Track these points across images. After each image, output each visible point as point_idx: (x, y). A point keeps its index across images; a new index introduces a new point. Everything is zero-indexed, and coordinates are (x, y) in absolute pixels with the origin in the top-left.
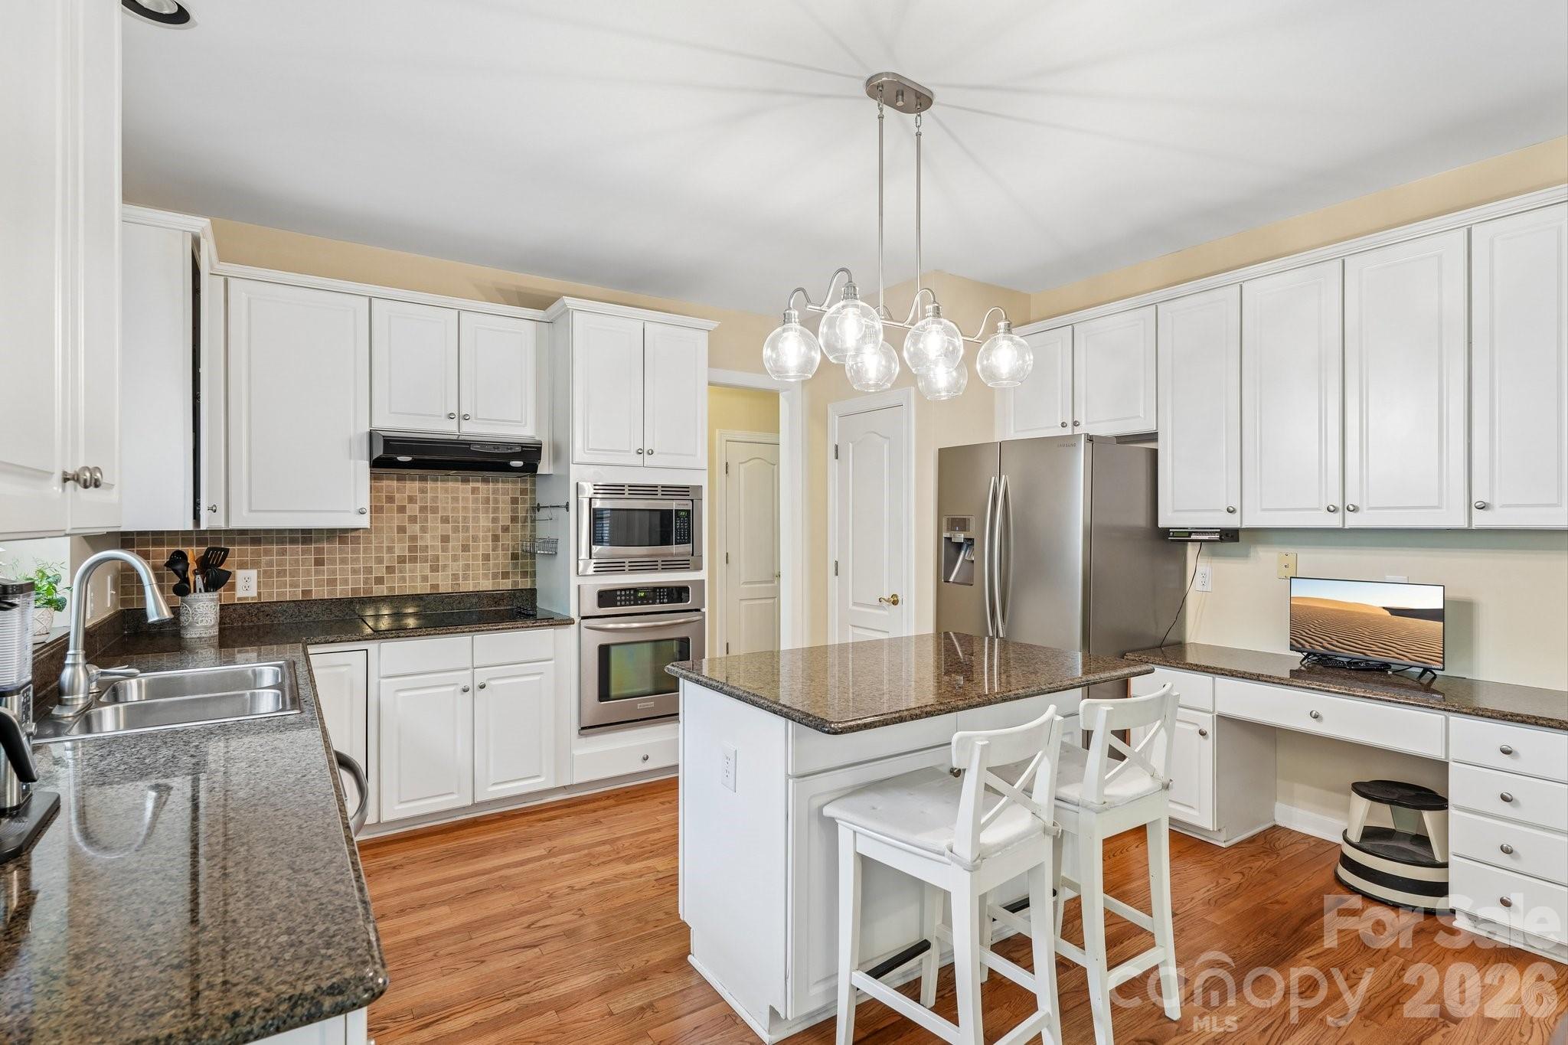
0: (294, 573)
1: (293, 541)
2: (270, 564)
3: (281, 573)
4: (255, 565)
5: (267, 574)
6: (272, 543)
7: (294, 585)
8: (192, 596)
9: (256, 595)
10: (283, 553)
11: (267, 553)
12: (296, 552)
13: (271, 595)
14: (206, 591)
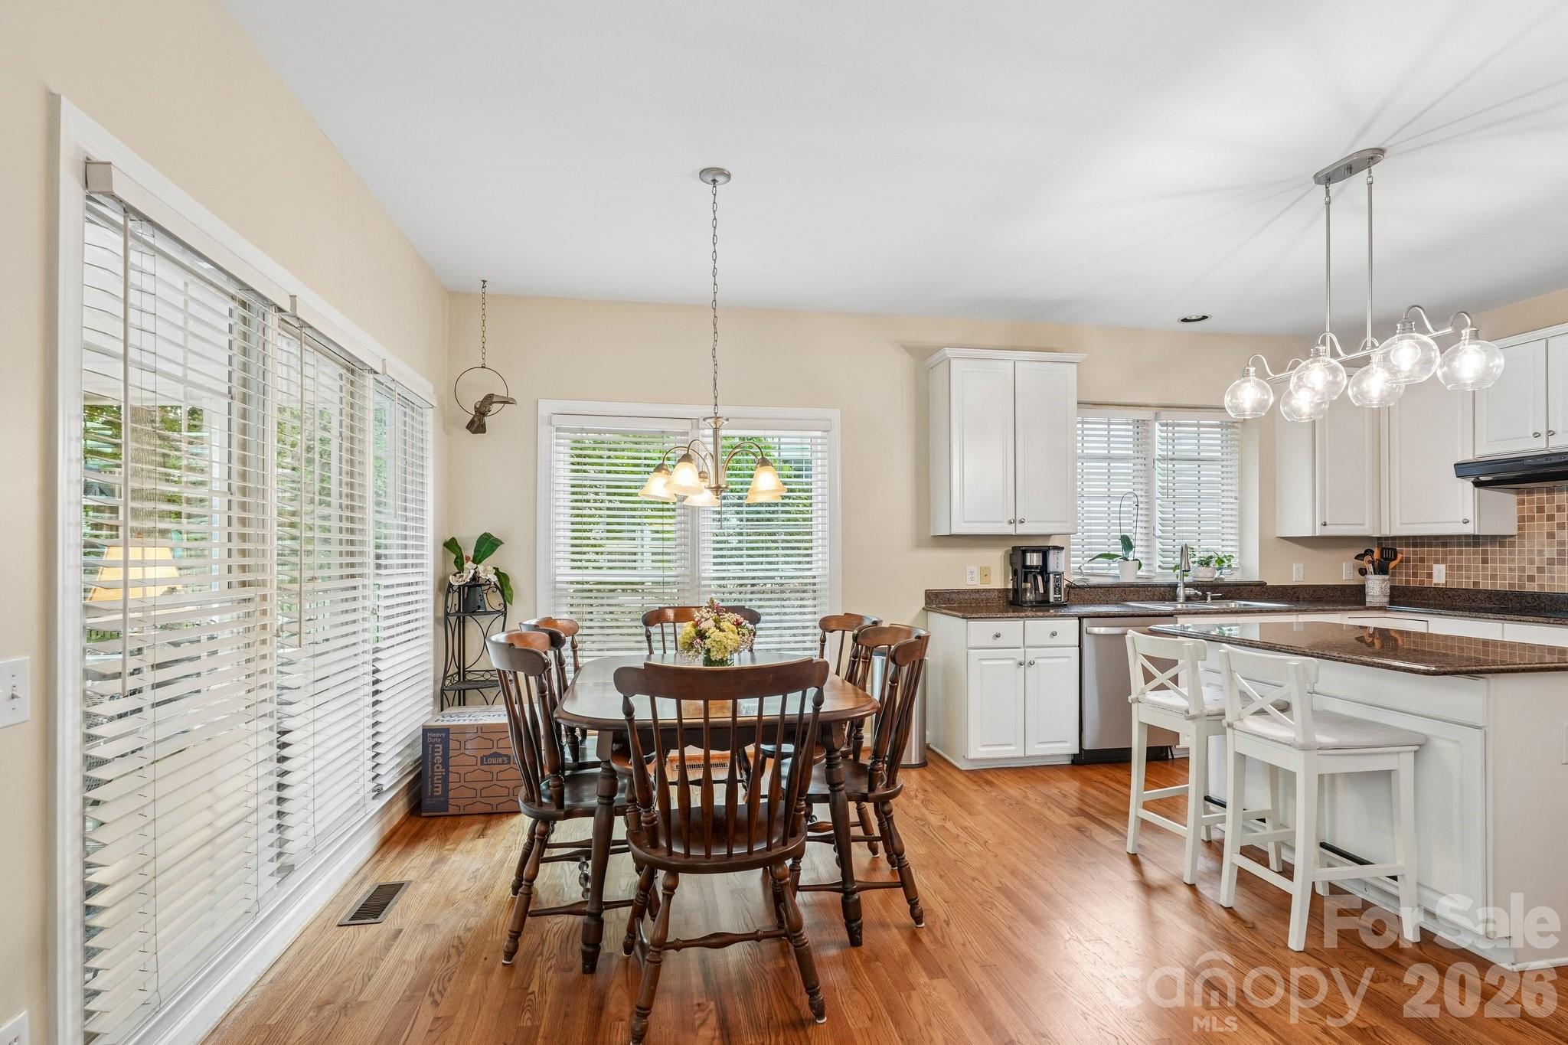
0: (1468, 569)
1: (1467, 545)
2: (1453, 561)
3: (1460, 568)
4: (1444, 561)
5: (1450, 568)
6: (1454, 546)
7: (1468, 577)
8: (1367, 576)
9: (1444, 582)
10: (1460, 553)
11: (1451, 553)
12: (1469, 553)
13: (1453, 583)
14: (1375, 574)
